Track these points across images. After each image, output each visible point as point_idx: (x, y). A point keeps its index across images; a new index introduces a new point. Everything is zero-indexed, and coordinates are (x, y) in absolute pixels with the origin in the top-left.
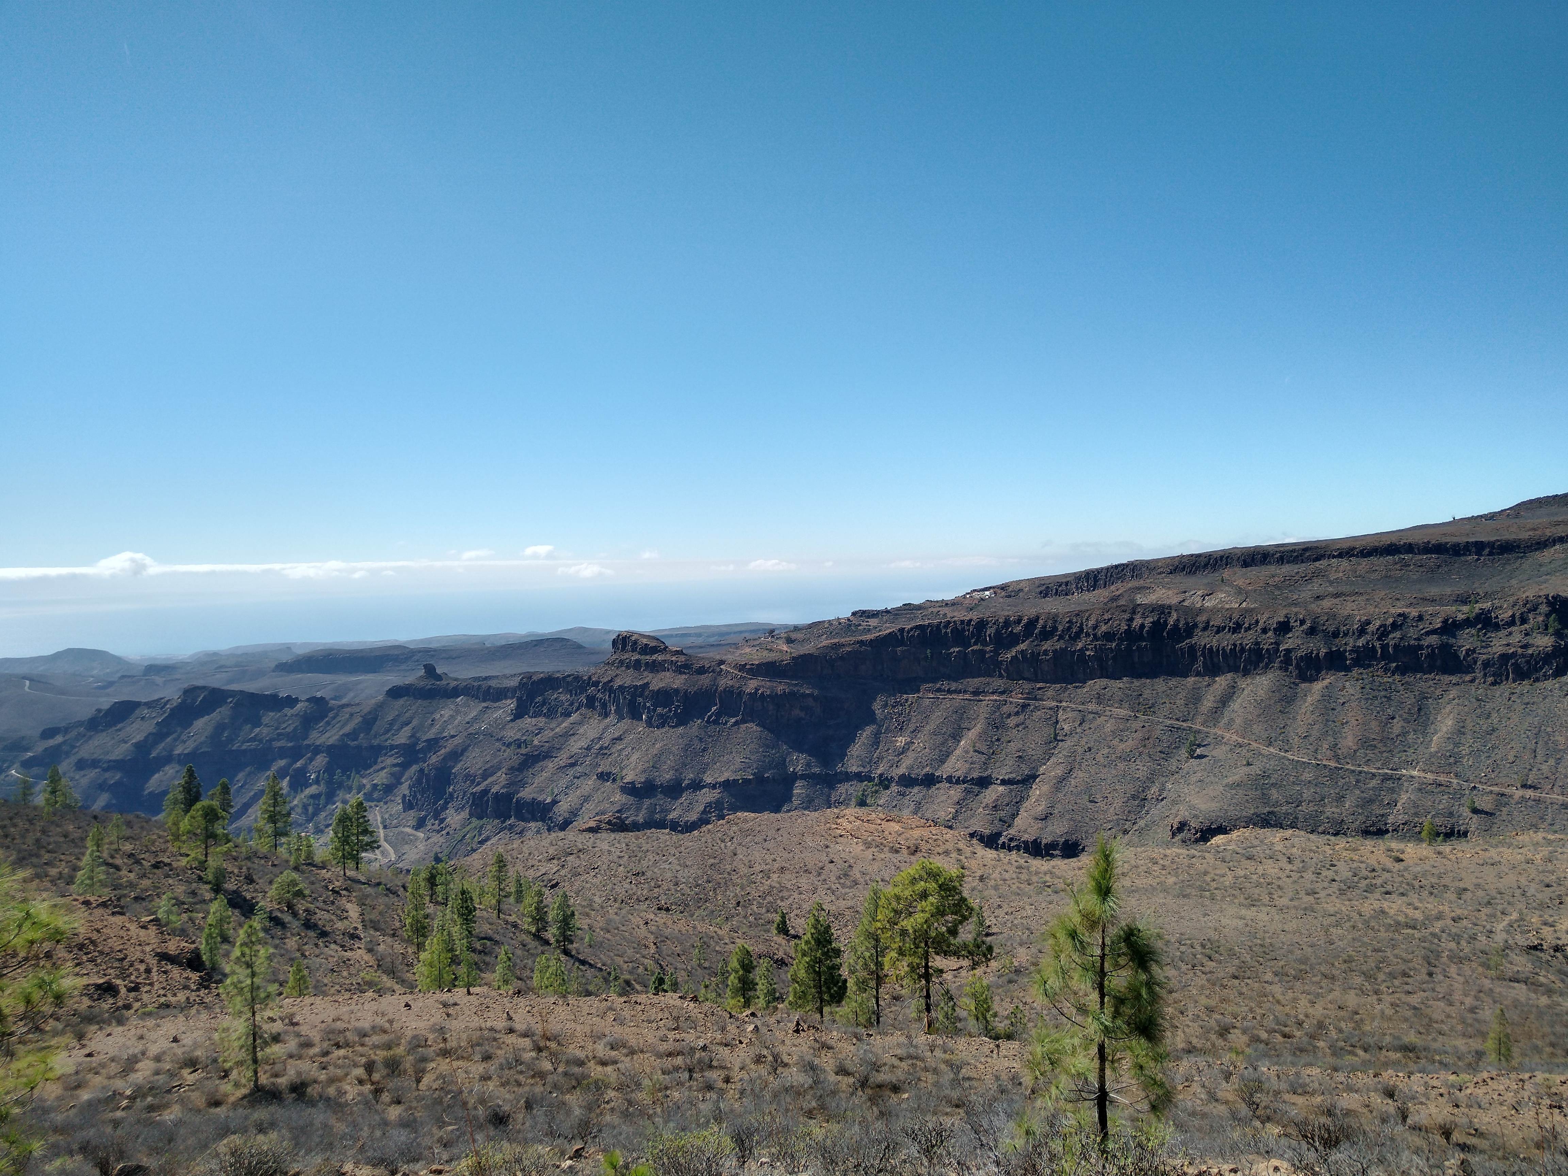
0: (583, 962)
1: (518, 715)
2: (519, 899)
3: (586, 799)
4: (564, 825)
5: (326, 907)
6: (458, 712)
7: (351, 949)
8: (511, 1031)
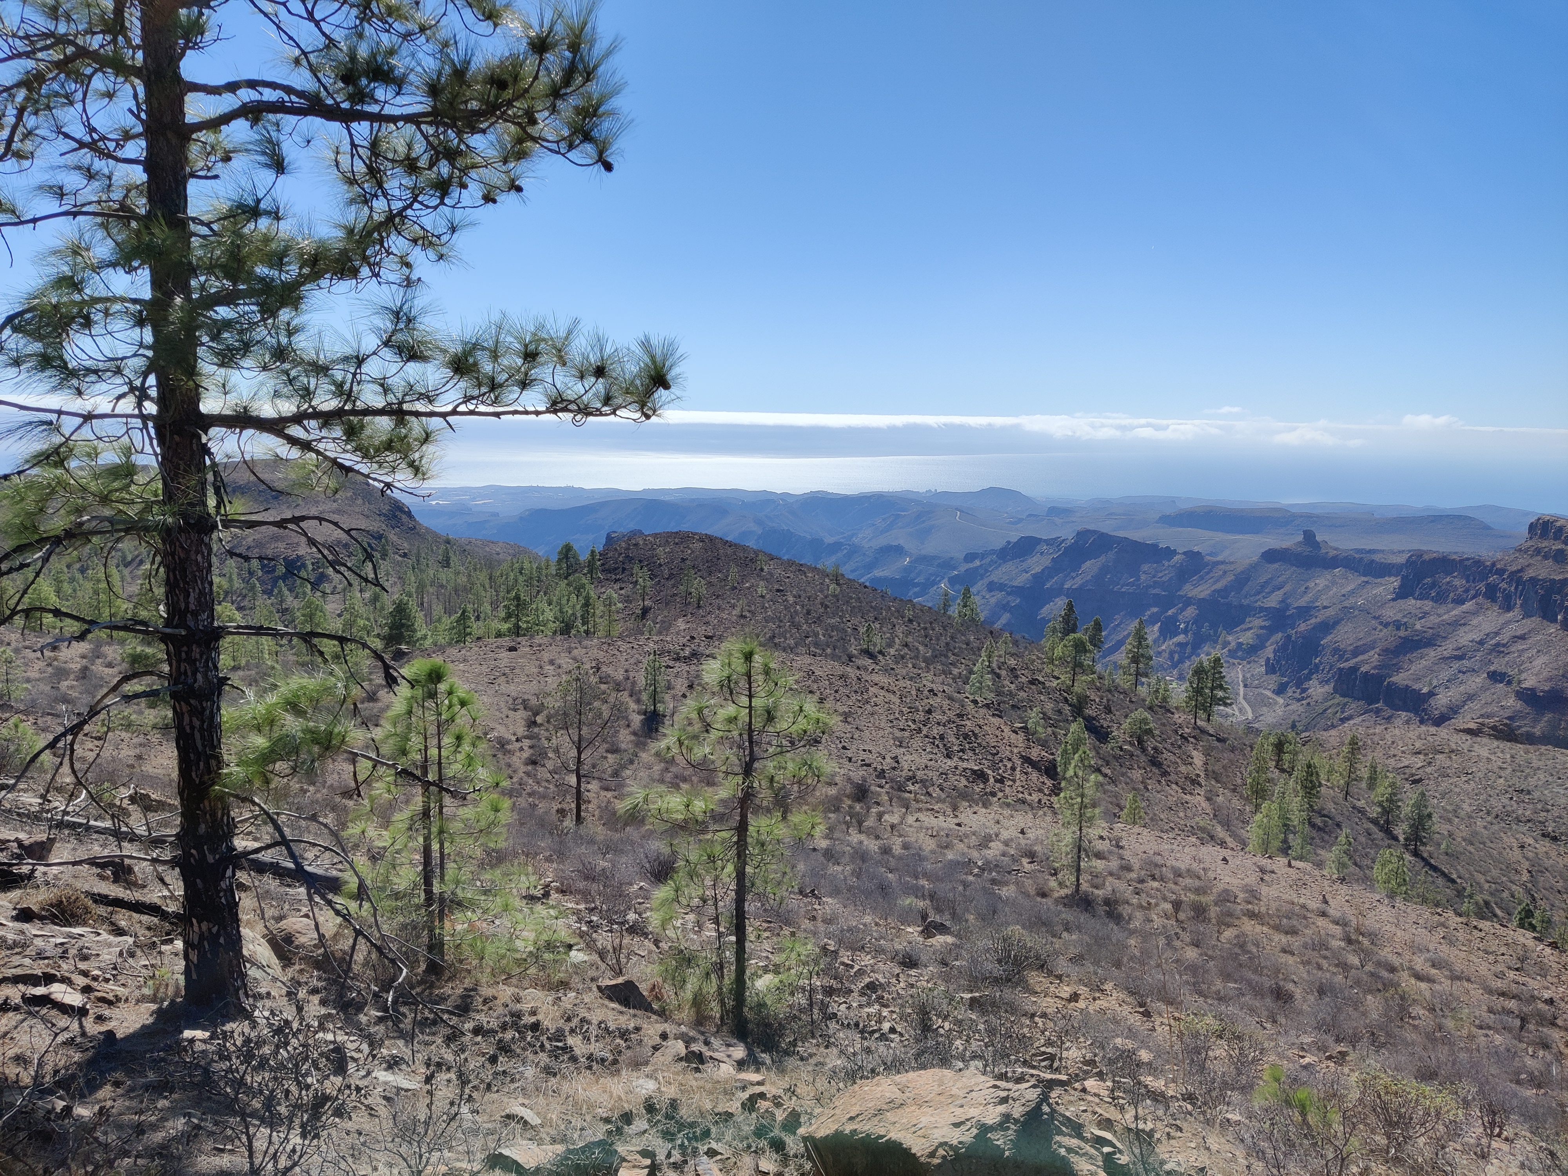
0: (1435, 869)
1: (1402, 594)
2: (1372, 785)
3: (1470, 697)
4: (1440, 721)
5: (1174, 750)
6: (1334, 583)
7: (1191, 794)
8: (1324, 914)
